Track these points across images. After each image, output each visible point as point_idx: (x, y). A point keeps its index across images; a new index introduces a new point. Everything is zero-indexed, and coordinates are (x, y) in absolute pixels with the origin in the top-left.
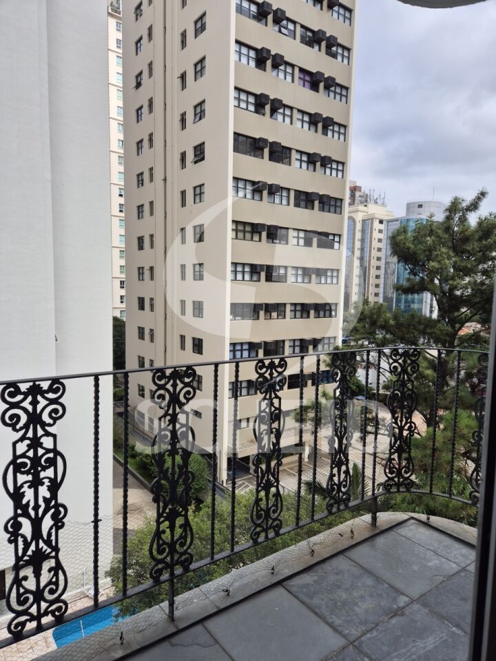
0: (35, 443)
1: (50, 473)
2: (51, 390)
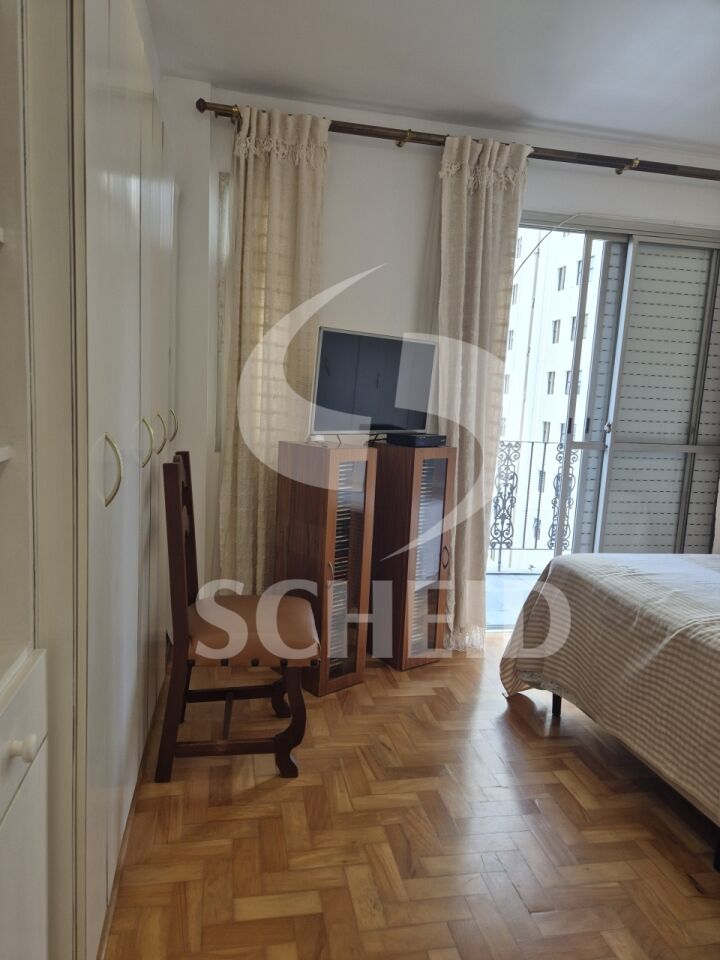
0: (507, 468)
1: (511, 482)
2: (516, 446)
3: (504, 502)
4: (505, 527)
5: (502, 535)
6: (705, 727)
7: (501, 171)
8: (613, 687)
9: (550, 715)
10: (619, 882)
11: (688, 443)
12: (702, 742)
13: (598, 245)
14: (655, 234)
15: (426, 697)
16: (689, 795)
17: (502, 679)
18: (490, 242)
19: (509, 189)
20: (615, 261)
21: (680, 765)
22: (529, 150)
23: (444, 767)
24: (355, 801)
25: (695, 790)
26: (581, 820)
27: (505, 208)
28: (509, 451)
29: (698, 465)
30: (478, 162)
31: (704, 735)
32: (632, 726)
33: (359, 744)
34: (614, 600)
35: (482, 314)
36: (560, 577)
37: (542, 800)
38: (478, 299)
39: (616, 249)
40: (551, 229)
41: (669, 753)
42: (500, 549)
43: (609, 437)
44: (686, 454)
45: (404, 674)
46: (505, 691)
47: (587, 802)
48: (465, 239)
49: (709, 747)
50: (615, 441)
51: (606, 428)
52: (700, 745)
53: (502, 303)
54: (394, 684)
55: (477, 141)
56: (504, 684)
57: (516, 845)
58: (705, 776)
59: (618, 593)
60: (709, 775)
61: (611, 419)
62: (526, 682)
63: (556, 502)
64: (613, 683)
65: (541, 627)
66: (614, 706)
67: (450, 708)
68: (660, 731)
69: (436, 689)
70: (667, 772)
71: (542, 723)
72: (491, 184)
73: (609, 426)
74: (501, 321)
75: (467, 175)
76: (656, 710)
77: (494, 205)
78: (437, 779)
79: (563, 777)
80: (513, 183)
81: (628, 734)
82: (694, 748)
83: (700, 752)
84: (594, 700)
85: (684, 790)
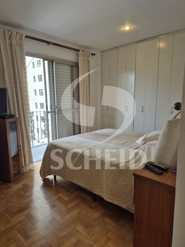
3: (32, 128)
4: (33, 134)
5: (32, 137)
6: (88, 173)
7: (17, 40)
8: (68, 170)
9: (54, 181)
10: (77, 214)
11: (73, 109)
12: (88, 176)
13: (46, 62)
14: (59, 61)
15: (20, 188)
16: (87, 188)
17: (41, 176)
18: (18, 60)
19: (21, 46)
20: (51, 66)
21: (84, 183)
22: (24, 36)
23: (30, 205)
24: (5, 226)
25: (88, 187)
26: (66, 203)
27: (20, 50)
28: (31, 114)
29: (75, 114)
30: (10, 37)
31: (88, 175)
32: (73, 178)
33: (2, 210)
34: (65, 150)
35: (19, 80)
36: (52, 147)
37: (57, 203)
38: (17, 75)
39: (50, 64)
40: (34, 57)
41: (82, 181)
42: (32, 140)
43: (56, 109)
44: (73, 112)
45: (12, 184)
46: (42, 179)
47: (66, 198)
48: (10, 58)
49: (89, 177)
50: (58, 110)
51: (55, 107)
52: (87, 177)
53: (24, 77)
54: (10, 188)
55: (9, 31)
56: (41, 177)
57: (53, 217)
58: (89, 183)
59: (66, 148)
60: (90, 183)
61: (56, 105)
62: (47, 175)
63: (45, 126)
64: (68, 169)
65: (49, 160)
66: (69, 174)
67: (28, 188)
68: (79, 177)
69: (23, 185)
70: (82, 185)
71: (52, 183)
72: (15, 43)
73: (56, 107)
74: (25, 82)
75: (8, 40)
76: (78, 172)
77: (17, 49)
78: (29, 209)
79: (60, 195)
80: (22, 44)
81: (73, 179)
82: (86, 178)
83: (88, 179)
84: (64, 174)
85: (85, 188)
